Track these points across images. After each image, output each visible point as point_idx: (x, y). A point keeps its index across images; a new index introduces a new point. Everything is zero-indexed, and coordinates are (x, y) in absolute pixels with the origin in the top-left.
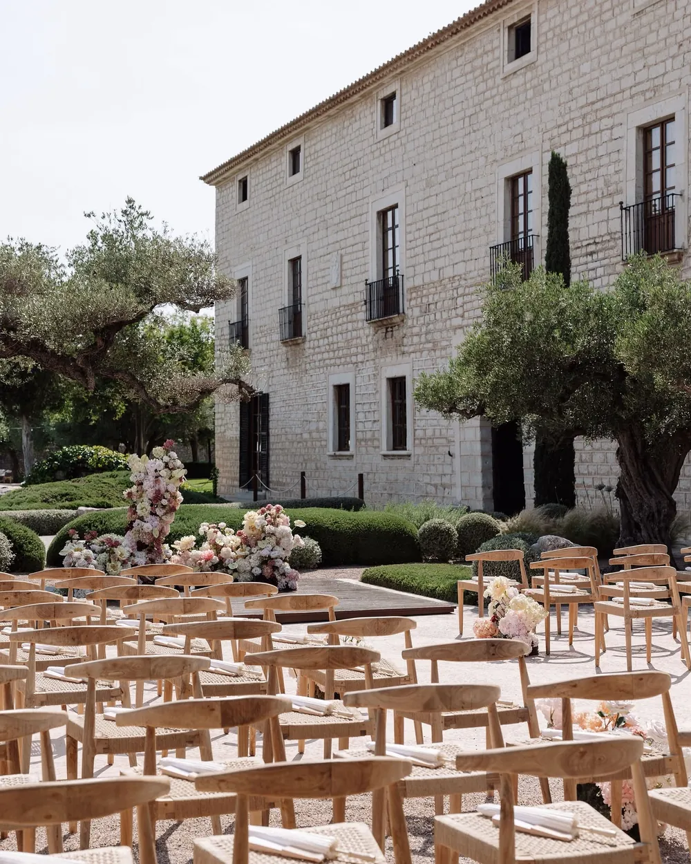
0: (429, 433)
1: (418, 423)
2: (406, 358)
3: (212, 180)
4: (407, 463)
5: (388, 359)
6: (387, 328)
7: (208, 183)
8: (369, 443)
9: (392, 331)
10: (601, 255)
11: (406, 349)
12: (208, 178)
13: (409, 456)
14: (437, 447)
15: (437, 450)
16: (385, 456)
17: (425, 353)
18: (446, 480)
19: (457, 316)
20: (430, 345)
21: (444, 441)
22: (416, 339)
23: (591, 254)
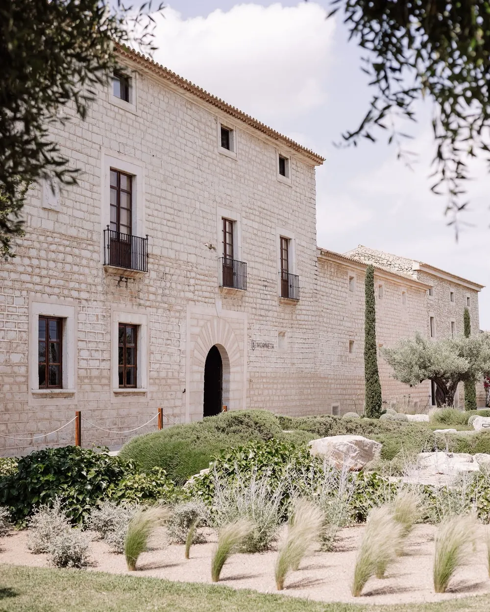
0: (163, 374)
1: (153, 365)
2: (142, 310)
4: (142, 399)
5: (122, 306)
6: (121, 278)
8: (95, 381)
9: (126, 282)
10: (269, 289)
11: (142, 302)
13: (144, 393)
14: (170, 386)
15: (170, 388)
16: (116, 394)
17: (160, 311)
18: (177, 411)
19: (190, 291)
20: (166, 306)
21: (176, 381)
22: (152, 297)
23: (266, 286)
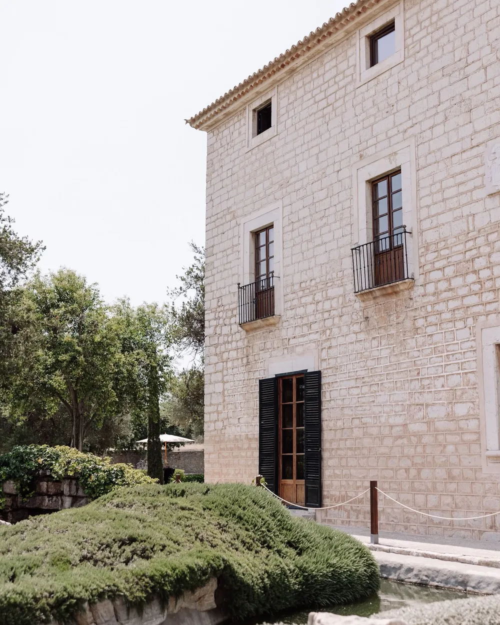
3: (201, 124)
7: (197, 127)
12: (196, 122)
